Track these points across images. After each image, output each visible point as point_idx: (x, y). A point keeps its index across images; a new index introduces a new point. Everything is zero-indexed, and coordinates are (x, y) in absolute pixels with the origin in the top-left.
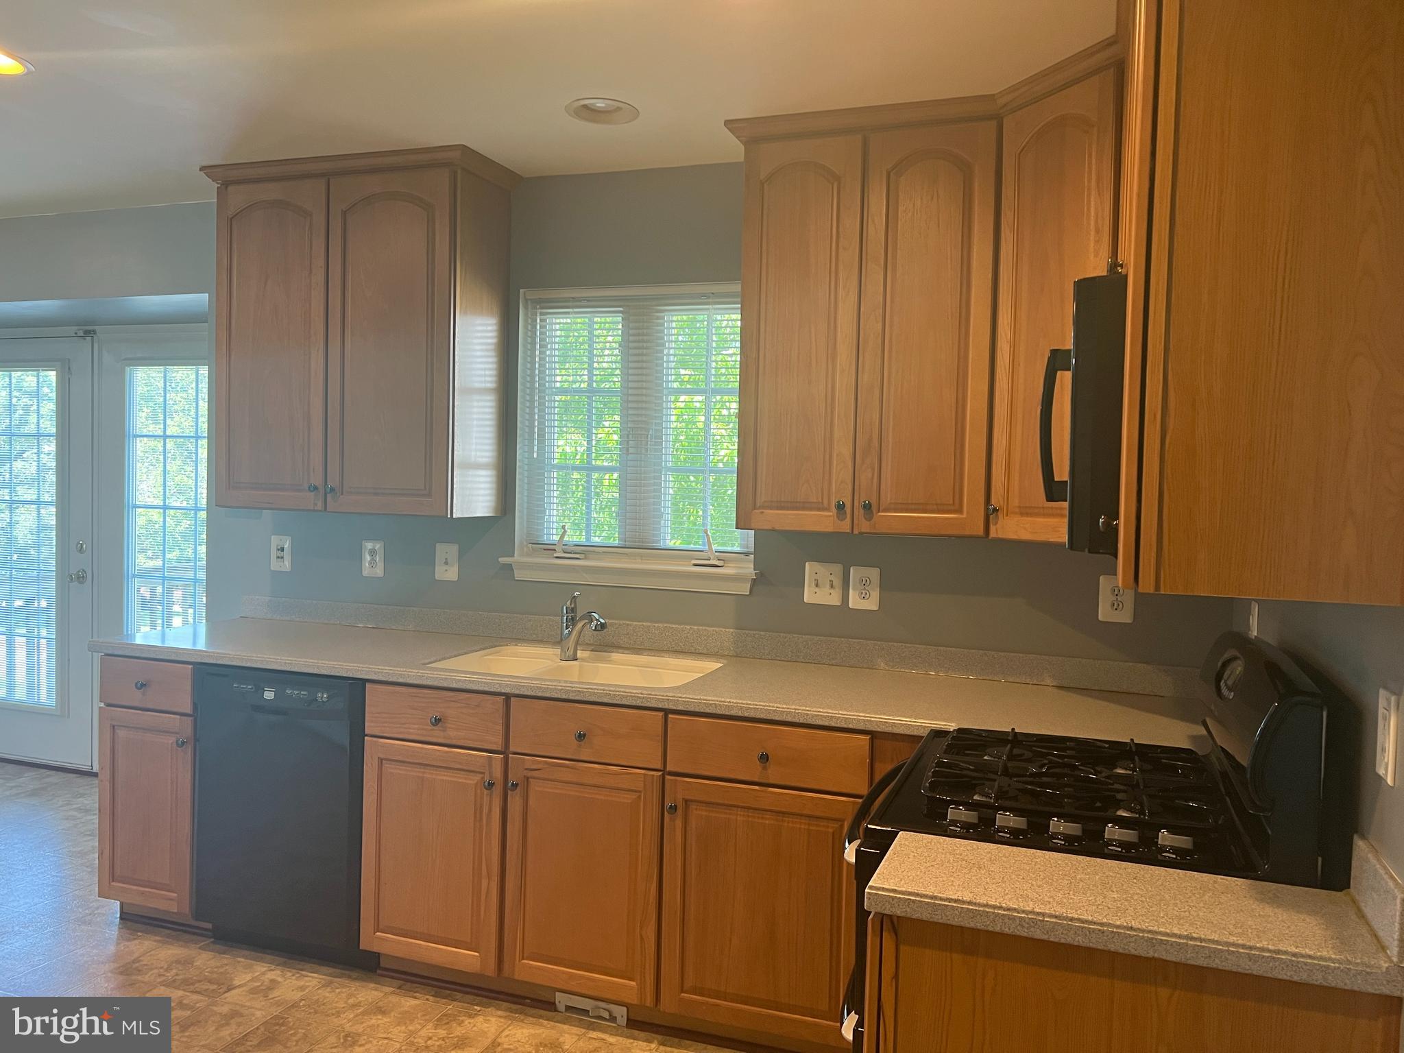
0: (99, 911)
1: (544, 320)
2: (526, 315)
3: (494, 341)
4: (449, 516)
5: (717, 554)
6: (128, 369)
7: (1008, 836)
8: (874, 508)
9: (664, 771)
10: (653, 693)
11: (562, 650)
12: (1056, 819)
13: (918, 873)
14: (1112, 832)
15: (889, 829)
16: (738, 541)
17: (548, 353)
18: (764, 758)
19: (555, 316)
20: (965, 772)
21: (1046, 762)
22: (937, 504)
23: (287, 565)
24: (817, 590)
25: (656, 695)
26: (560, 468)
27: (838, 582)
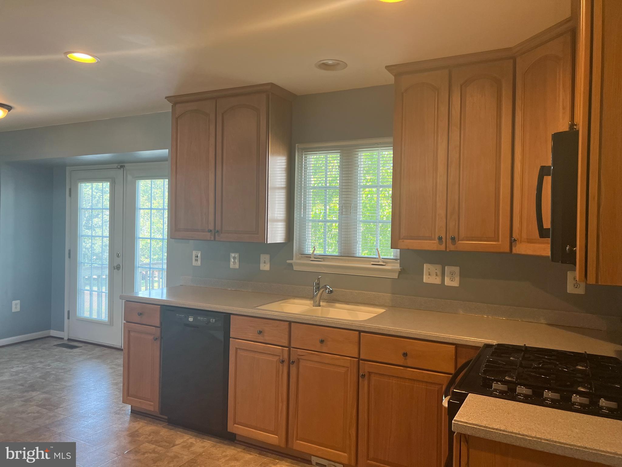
0: (123, 409)
1: (307, 157)
2: (299, 155)
3: (285, 167)
4: (266, 243)
5: (382, 259)
6: (137, 181)
7: (523, 398)
8: (456, 239)
9: (359, 359)
10: (354, 323)
11: (314, 302)
12: (547, 391)
13: (478, 414)
14: (575, 398)
15: (464, 392)
16: (392, 254)
17: (308, 171)
18: (405, 355)
19: (311, 155)
20: (501, 365)
21: (542, 361)
22: (486, 238)
23: (199, 263)
24: (429, 277)
25: (355, 324)
26: (313, 221)
27: (439, 273)
